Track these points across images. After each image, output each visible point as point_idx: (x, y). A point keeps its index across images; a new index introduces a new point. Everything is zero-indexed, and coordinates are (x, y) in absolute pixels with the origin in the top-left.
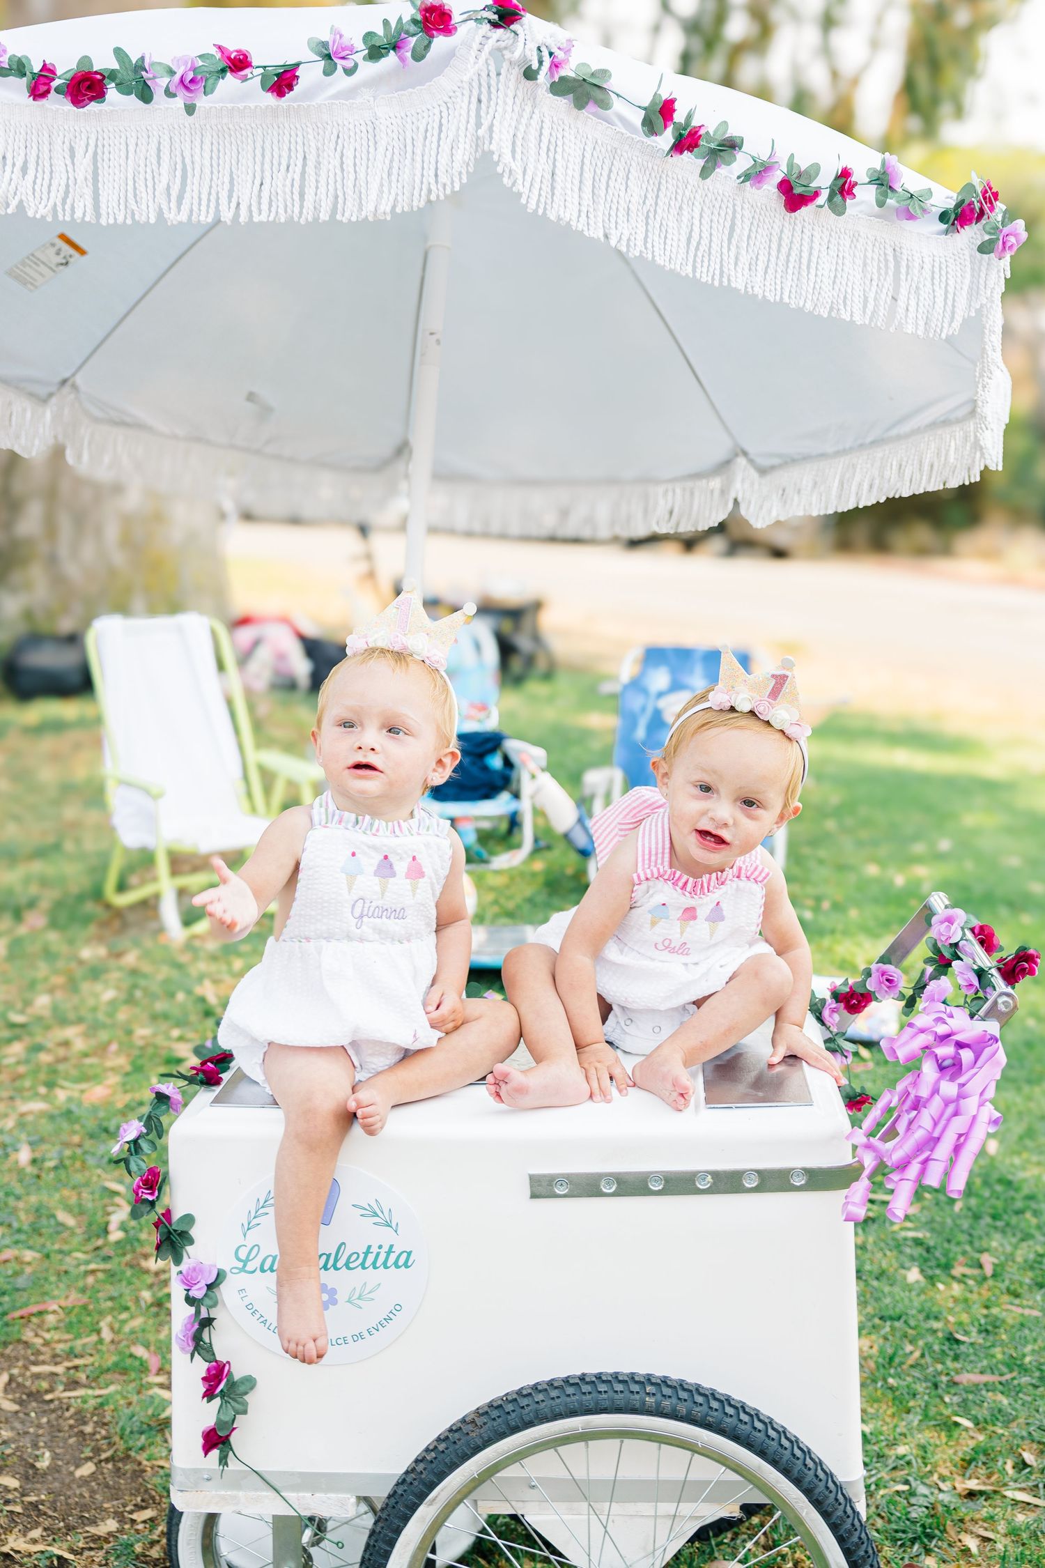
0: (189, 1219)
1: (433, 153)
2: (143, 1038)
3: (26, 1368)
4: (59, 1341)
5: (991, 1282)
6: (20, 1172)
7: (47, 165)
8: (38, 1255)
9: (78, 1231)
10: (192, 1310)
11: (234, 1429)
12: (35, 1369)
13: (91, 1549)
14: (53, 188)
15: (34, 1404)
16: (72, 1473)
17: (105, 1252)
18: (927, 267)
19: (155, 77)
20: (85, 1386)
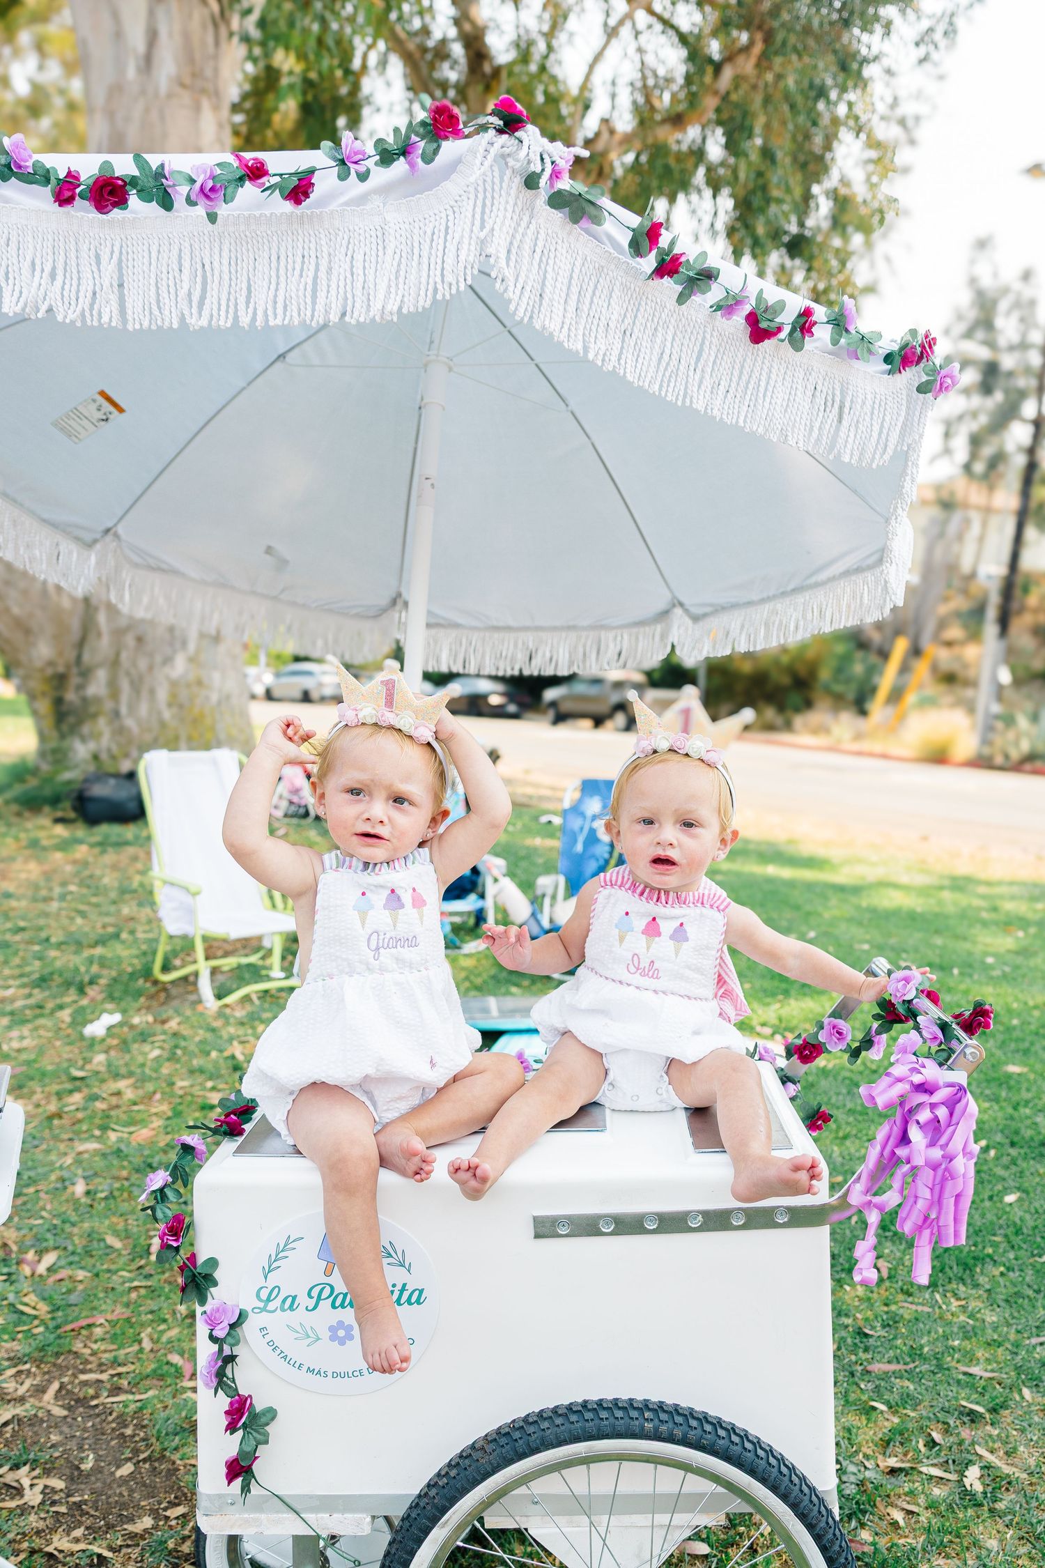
0: (213, 1262)
1: (440, 254)
2: (181, 1088)
3: (74, 1375)
4: (105, 1351)
5: (887, 1284)
6: (75, 1202)
7: (75, 271)
8: (89, 1275)
9: (124, 1252)
10: (215, 1347)
11: (256, 1458)
12: (83, 1377)
13: (128, 1546)
14: (81, 294)
15: (81, 1410)
16: (113, 1474)
17: (147, 1270)
18: (869, 403)
19: (174, 185)
20: (126, 1392)
